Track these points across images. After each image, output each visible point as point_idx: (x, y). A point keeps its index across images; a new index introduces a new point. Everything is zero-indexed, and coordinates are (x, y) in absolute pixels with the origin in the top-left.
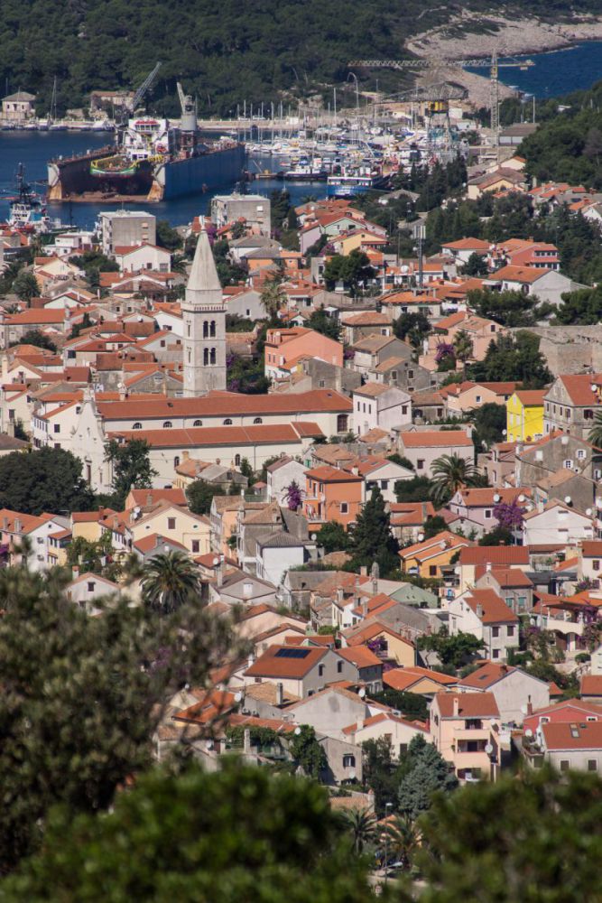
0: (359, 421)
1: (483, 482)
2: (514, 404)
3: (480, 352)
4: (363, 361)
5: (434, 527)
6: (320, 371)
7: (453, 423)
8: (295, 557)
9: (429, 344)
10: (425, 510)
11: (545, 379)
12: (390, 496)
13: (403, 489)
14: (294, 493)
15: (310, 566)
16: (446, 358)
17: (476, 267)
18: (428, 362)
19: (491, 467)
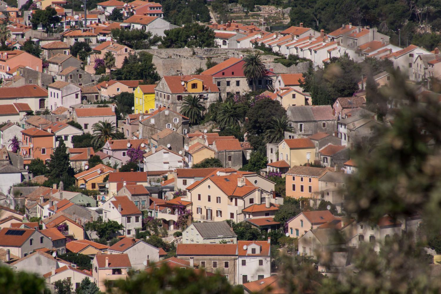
0: (51, 103)
1: (121, 136)
2: (138, 92)
3: (119, 64)
4: (54, 69)
5: (94, 161)
6: (29, 75)
7: (104, 103)
8: (16, 178)
9: (91, 59)
10: (89, 152)
11: (155, 78)
12: (69, 144)
13: (76, 140)
14: (15, 143)
15: (25, 184)
16: (100, 67)
17: (116, 16)
18: (90, 69)
19: (125, 128)
